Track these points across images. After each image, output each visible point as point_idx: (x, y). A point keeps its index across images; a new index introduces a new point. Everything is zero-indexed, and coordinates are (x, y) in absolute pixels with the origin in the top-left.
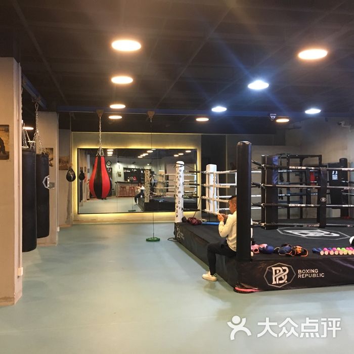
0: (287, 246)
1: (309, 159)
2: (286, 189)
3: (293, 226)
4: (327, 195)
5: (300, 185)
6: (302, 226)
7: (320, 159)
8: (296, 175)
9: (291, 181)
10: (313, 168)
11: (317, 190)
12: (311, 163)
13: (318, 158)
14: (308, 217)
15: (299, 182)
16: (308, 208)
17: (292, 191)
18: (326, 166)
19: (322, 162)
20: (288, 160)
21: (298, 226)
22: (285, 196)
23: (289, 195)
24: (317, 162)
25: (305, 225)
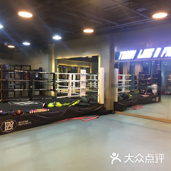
0: (13, 111)
1: (25, 67)
2: (13, 82)
3: (17, 100)
4: (33, 85)
5: (21, 80)
6: (21, 100)
7: (30, 68)
8: (19, 75)
9: (16, 78)
10: (26, 72)
11: (28, 82)
12: (26, 69)
13: (29, 67)
14: (24, 95)
15: (20, 78)
16: (24, 91)
17: (17, 83)
18: (33, 71)
19: (31, 69)
20: (14, 67)
21: (19, 100)
22: (13, 85)
23: (15, 85)
24: (29, 69)
25: (22, 100)
